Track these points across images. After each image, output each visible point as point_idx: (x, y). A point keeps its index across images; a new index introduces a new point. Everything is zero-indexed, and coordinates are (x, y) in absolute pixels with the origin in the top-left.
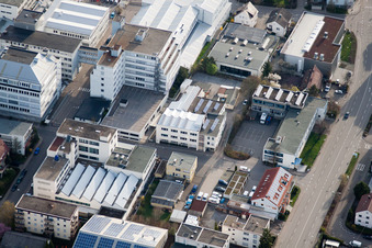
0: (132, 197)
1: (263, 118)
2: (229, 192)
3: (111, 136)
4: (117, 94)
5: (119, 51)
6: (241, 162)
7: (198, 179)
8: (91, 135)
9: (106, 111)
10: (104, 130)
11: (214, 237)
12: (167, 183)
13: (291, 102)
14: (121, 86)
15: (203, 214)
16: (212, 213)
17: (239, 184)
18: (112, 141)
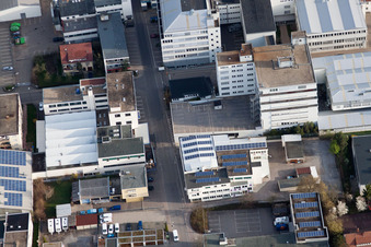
0: (68, 167)
1: (278, 220)
2: (124, 234)
3: (122, 111)
4: (231, 94)
5: (242, 58)
6: (189, 229)
7: (137, 206)
8: (115, 98)
9: (198, 99)
10: (128, 103)
11: (18, 243)
12: (104, 184)
13: (303, 230)
14: (246, 93)
15: (79, 228)
16: (88, 235)
17: (141, 239)
18: (119, 116)
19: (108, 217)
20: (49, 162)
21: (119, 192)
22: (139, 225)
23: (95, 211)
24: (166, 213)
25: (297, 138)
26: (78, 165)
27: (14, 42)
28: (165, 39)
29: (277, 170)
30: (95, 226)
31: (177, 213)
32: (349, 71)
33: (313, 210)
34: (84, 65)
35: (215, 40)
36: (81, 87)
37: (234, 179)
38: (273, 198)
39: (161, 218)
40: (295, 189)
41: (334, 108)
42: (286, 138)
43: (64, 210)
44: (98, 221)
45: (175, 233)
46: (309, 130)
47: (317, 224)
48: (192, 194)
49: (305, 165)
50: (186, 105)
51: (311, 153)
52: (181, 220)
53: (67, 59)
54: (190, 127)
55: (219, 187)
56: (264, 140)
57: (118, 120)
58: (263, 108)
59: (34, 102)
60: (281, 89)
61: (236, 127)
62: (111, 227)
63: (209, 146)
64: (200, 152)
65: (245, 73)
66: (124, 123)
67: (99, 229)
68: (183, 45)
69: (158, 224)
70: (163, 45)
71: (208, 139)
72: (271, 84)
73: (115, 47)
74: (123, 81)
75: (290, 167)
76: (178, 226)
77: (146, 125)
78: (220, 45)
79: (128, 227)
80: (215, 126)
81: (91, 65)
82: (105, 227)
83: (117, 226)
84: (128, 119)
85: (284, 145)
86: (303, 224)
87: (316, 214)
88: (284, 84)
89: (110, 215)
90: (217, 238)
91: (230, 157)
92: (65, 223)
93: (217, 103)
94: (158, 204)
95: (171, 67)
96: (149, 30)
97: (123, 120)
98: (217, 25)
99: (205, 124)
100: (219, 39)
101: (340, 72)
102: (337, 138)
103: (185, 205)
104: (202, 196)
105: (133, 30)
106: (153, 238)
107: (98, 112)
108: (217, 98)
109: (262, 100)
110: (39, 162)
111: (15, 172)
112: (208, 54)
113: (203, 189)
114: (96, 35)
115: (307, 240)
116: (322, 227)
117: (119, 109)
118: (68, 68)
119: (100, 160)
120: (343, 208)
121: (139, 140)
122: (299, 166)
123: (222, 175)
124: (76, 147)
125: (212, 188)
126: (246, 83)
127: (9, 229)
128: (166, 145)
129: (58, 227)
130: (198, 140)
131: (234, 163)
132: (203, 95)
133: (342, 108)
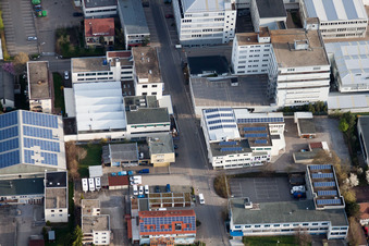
0: (98, 131)
1: (295, 189)
2: (154, 196)
3: (150, 82)
4: (246, 73)
5: (261, 40)
6: (213, 194)
7: (164, 171)
8: (142, 70)
9: (216, 76)
10: (154, 75)
11: (58, 199)
12: (134, 148)
13: (321, 198)
14: (259, 72)
15: (111, 188)
16: (119, 194)
17: (170, 201)
18: (146, 86)
19: (138, 179)
20: (80, 126)
21: (147, 157)
22: (167, 188)
23: (125, 173)
24: (191, 178)
25: (308, 115)
26: (107, 131)
27: (37, 15)
28: (185, 18)
29: (291, 143)
30: (126, 187)
31: (201, 179)
32: (355, 57)
33: (329, 180)
34: (106, 39)
35: (231, 22)
36: (108, 59)
37: (255, 149)
38: (290, 169)
39: (187, 183)
40: (311, 161)
41: (342, 90)
42: (299, 115)
43: (96, 171)
44: (128, 183)
45: (201, 197)
46: (319, 109)
47: (333, 193)
48: (215, 161)
49: (316, 140)
50: (204, 81)
51: (322, 130)
52: (205, 185)
53: (91, 32)
54: (210, 101)
55: (242, 156)
56: (281, 115)
57: (145, 90)
58: (280, 86)
59: (59, 71)
60: (298, 69)
61: (252, 103)
62: (141, 188)
63: (231, 118)
64: (223, 124)
65: (262, 53)
66: (149, 94)
67: (130, 190)
68: (200, 26)
69: (184, 187)
70: (182, 24)
71: (229, 112)
72: (289, 64)
73: (136, 24)
74: (148, 55)
75: (303, 141)
76: (203, 190)
77: (169, 96)
78: (234, 27)
79: (157, 189)
80: (233, 101)
81: (112, 39)
82: (135, 188)
83: (147, 188)
84: (154, 90)
85: (296, 121)
86: (321, 193)
87: (332, 184)
88: (300, 65)
89: (139, 177)
90: (242, 202)
91: (251, 130)
92: (98, 183)
93: (234, 80)
94: (183, 170)
95: (187, 45)
96: (163, 11)
97: (149, 91)
98: (234, 9)
99: (223, 99)
100: (234, 22)
101: (348, 57)
102: (347, 117)
103: (208, 171)
104: (224, 164)
105: (148, 9)
106: (182, 200)
107: (123, 83)
108: (232, 76)
109: (280, 78)
110: (70, 126)
111: (49, 134)
112: (221, 35)
113: (227, 157)
114: (115, 12)
115: (325, 207)
116: (338, 196)
117: (147, 80)
118: (91, 41)
119: (129, 127)
120: (354, 180)
121: (165, 110)
122: (311, 140)
123: (244, 145)
124: (105, 114)
125: (235, 156)
126: (260, 63)
127: (48, 185)
128: (187, 116)
129: (92, 186)
130: (220, 112)
131: (254, 135)
132: (220, 72)
133: (349, 90)
